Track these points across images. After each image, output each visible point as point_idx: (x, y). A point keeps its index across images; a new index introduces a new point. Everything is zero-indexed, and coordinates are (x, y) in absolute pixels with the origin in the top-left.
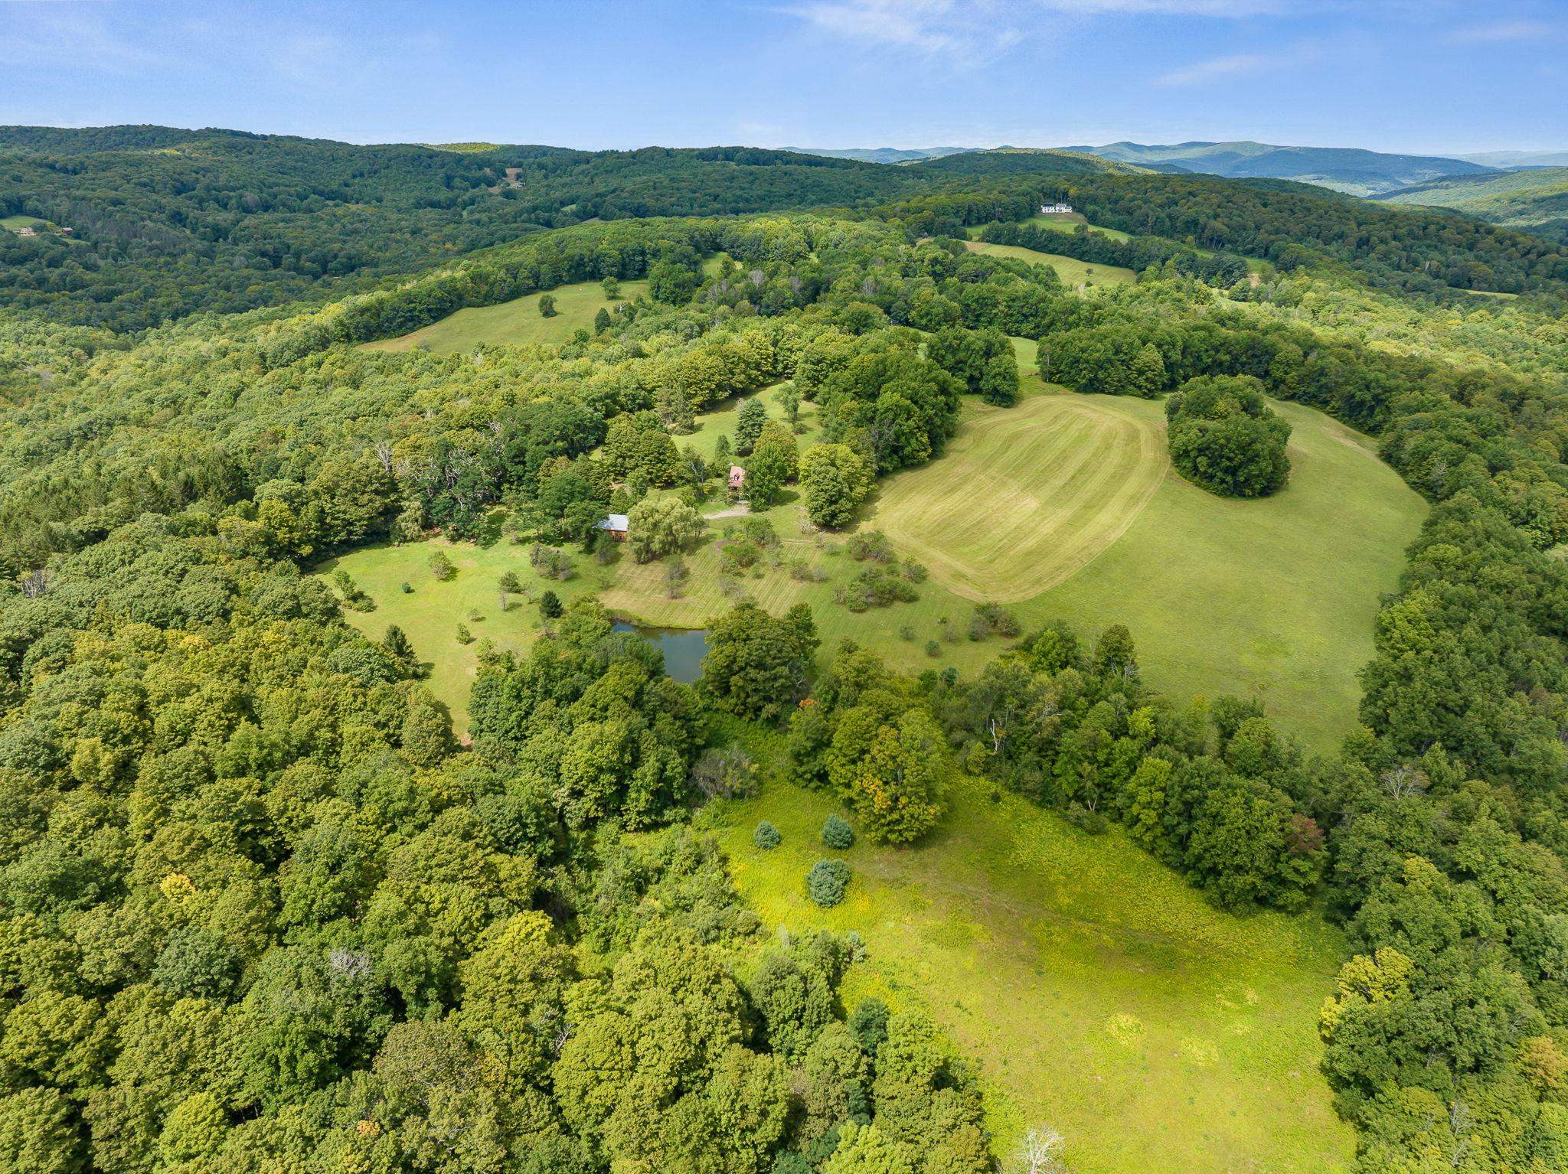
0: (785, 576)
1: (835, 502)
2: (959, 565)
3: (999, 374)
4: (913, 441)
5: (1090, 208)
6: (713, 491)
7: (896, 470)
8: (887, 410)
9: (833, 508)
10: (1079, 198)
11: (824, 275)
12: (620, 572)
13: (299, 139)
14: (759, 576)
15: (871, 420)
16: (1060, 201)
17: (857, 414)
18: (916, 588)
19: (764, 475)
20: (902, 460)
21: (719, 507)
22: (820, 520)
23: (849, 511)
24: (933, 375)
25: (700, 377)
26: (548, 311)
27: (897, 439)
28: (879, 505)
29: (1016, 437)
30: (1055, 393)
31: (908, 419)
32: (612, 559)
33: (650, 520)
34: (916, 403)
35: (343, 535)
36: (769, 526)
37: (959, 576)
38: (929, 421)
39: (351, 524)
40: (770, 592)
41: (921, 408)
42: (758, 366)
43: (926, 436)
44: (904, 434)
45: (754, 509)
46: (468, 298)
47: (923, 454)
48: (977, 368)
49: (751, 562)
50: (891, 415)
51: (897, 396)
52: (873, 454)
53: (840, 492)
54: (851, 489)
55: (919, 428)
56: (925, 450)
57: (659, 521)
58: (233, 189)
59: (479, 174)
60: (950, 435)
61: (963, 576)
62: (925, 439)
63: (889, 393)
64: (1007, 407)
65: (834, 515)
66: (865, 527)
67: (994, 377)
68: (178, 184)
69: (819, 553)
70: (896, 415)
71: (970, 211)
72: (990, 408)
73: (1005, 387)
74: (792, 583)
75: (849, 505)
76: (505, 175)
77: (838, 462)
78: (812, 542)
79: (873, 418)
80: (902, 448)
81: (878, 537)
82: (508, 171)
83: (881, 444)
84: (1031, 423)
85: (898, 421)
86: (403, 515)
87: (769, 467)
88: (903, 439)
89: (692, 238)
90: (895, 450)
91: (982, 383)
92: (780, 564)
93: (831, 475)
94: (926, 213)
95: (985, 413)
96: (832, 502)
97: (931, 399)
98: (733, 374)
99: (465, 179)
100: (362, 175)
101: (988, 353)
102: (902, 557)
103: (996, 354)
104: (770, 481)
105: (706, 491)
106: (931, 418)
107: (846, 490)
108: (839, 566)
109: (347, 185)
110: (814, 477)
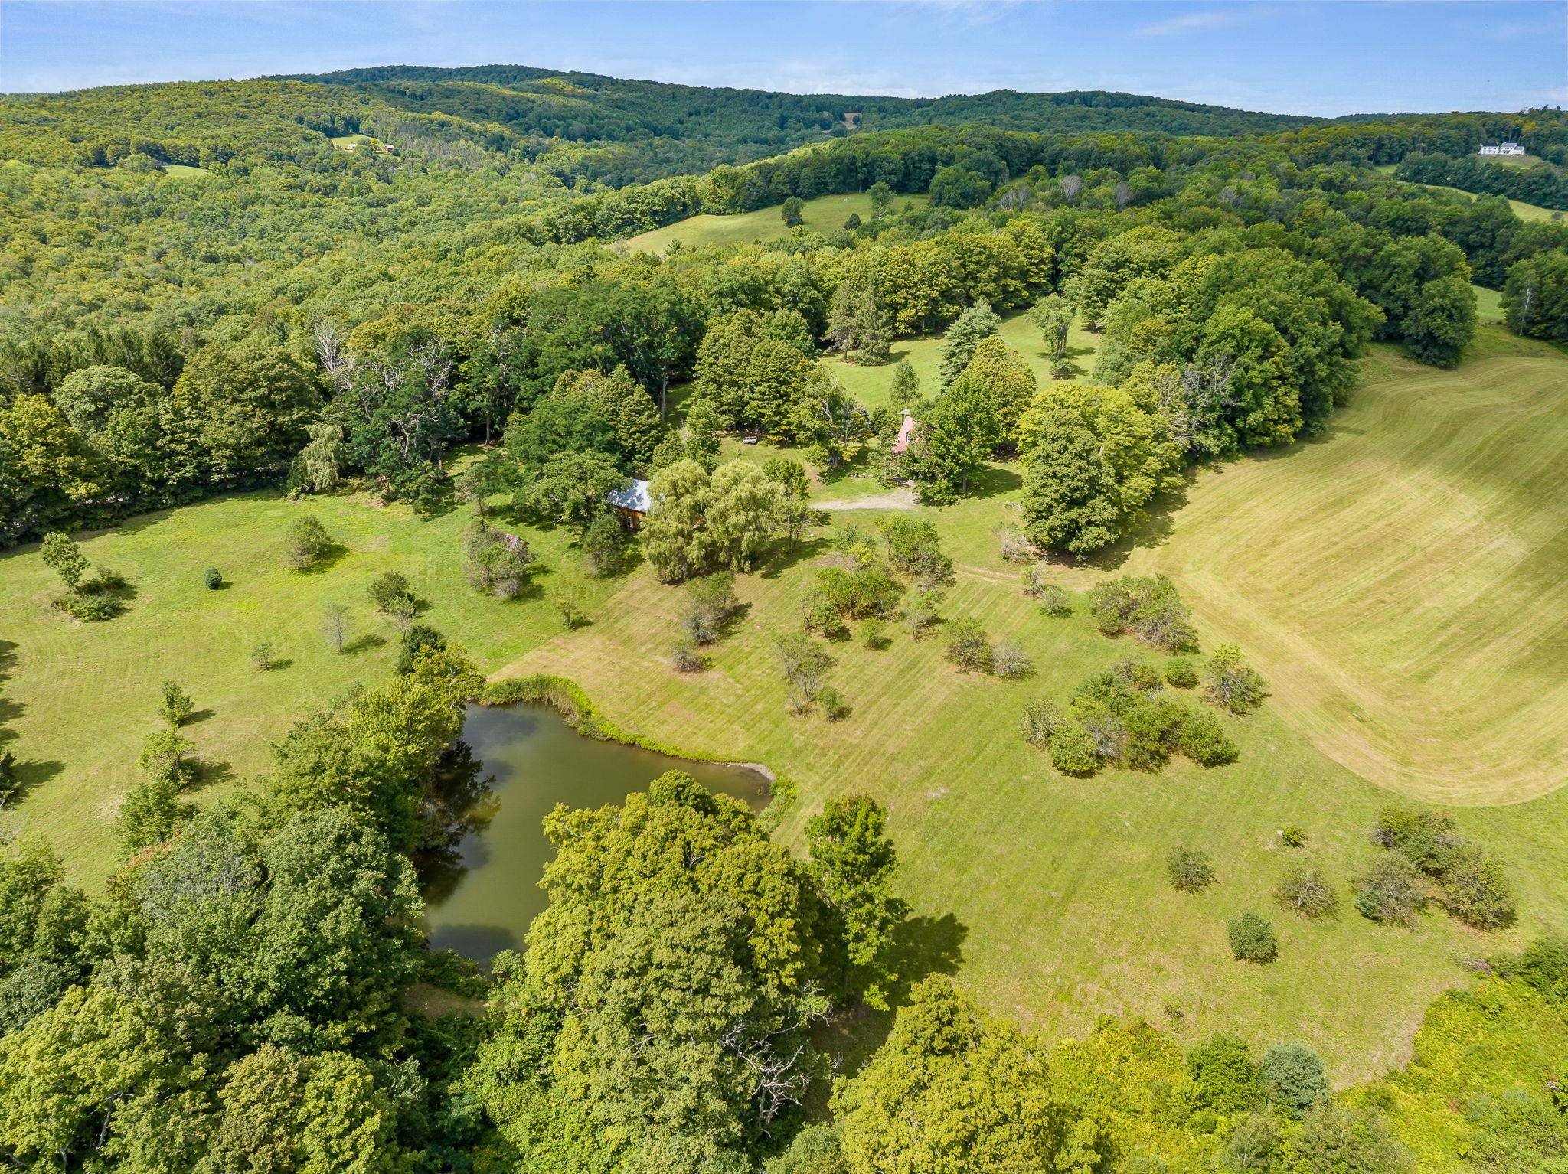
0: (935, 649)
1: (1081, 503)
2: (1342, 678)
3: (1442, 309)
4: (1268, 402)
5: (1552, 148)
6: (861, 457)
7: (1226, 454)
8: (1224, 336)
9: (1074, 513)
10: (1536, 136)
11: (1165, 185)
12: (620, 595)
13: (655, 83)
14: (879, 644)
15: (1188, 355)
16: (1507, 140)
17: (1163, 341)
18: (1231, 729)
19: (951, 435)
20: (1242, 435)
21: (866, 489)
22: (1045, 537)
23: (1110, 525)
24: (1321, 286)
25: (917, 278)
26: (793, 220)
27: (1237, 394)
28: (1179, 518)
29: (1469, 416)
30: (1535, 355)
31: (1261, 359)
32: (619, 566)
33: (687, 500)
34: (1284, 331)
35: (189, 471)
36: (933, 537)
37: (1341, 707)
38: (1306, 368)
39: (207, 452)
40: (888, 687)
41: (1293, 342)
42: (1023, 274)
43: (1295, 394)
44: (1250, 385)
45: (927, 500)
46: (707, 203)
47: (1285, 429)
48: (1398, 298)
49: (874, 610)
50: (1228, 347)
51: (1247, 313)
52: (1182, 416)
53: (1093, 481)
54: (1120, 479)
55: (1283, 378)
56: (1290, 421)
57: (707, 505)
58: (563, 119)
59: (817, 115)
60: (1340, 403)
61: (1354, 709)
62: (1293, 400)
63: (1231, 307)
64: (1447, 367)
65: (1074, 530)
66: (1141, 562)
67: (1431, 313)
68: (512, 112)
69: (1029, 604)
70: (1240, 349)
71: (1380, 145)
72: (1413, 367)
73: (1448, 331)
74: (949, 670)
75: (1110, 513)
76: (844, 119)
77: (1101, 422)
78: (1016, 579)
79: (1192, 350)
80: (1245, 412)
81: (1162, 589)
82: (847, 115)
83: (1203, 401)
84: (1492, 398)
85: (1243, 359)
86: (310, 448)
87: (962, 421)
88: (1248, 395)
89: (1001, 147)
90: (1231, 415)
91: (1405, 324)
92: (934, 621)
93: (1078, 445)
94: (1320, 143)
95: (1408, 374)
96: (1073, 503)
97: (1313, 327)
98: (976, 280)
99: (799, 119)
100: (698, 113)
101: (1422, 274)
102: (1212, 641)
103: (1436, 277)
104: (960, 448)
105: (846, 457)
106: (1309, 362)
107: (1108, 480)
108: (1062, 644)
109: (681, 122)
110: (1043, 447)
